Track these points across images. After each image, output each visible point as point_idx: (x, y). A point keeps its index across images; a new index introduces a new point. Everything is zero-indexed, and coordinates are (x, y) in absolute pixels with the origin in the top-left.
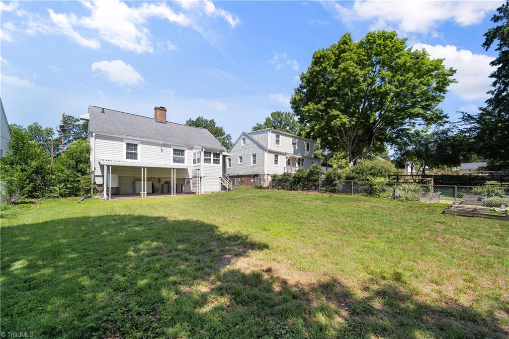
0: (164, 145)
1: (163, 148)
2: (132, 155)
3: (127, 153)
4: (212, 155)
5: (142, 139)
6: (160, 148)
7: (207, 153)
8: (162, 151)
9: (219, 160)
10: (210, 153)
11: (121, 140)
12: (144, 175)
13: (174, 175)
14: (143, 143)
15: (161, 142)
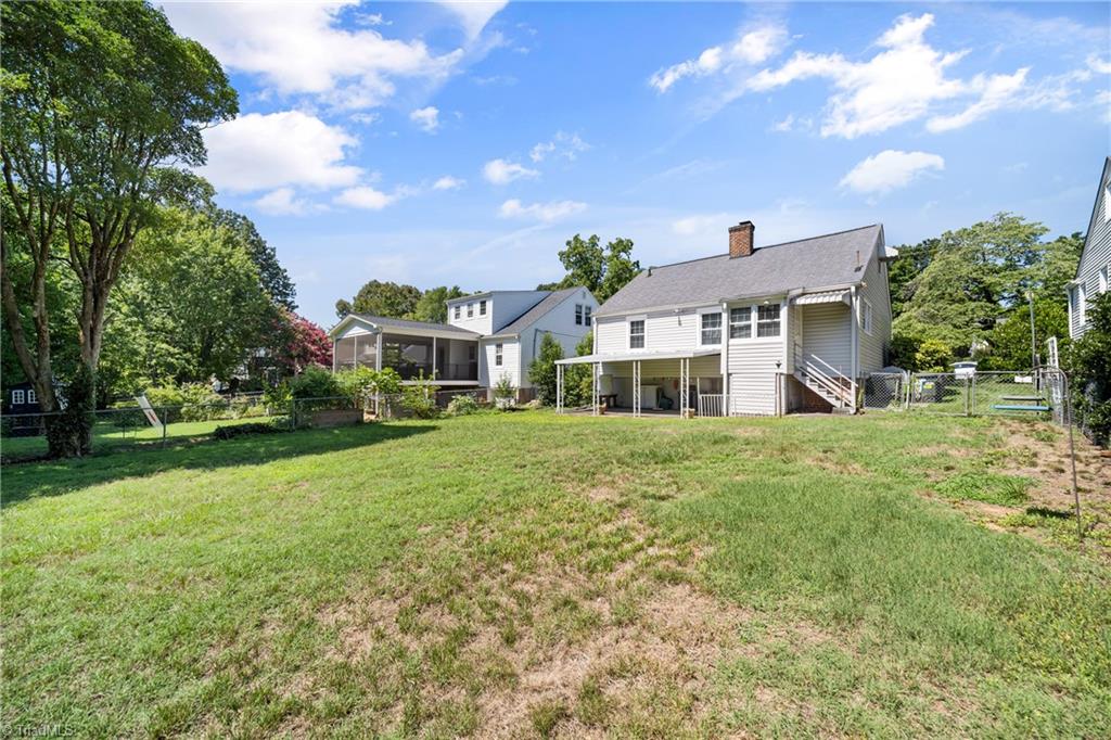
0: (684, 312)
1: (683, 318)
2: (637, 341)
3: (632, 338)
4: (754, 315)
5: (648, 310)
6: (676, 318)
7: (738, 311)
8: (680, 324)
9: (777, 325)
10: (748, 310)
11: (622, 318)
12: (637, 376)
13: (685, 372)
14: (651, 315)
15: (676, 308)
